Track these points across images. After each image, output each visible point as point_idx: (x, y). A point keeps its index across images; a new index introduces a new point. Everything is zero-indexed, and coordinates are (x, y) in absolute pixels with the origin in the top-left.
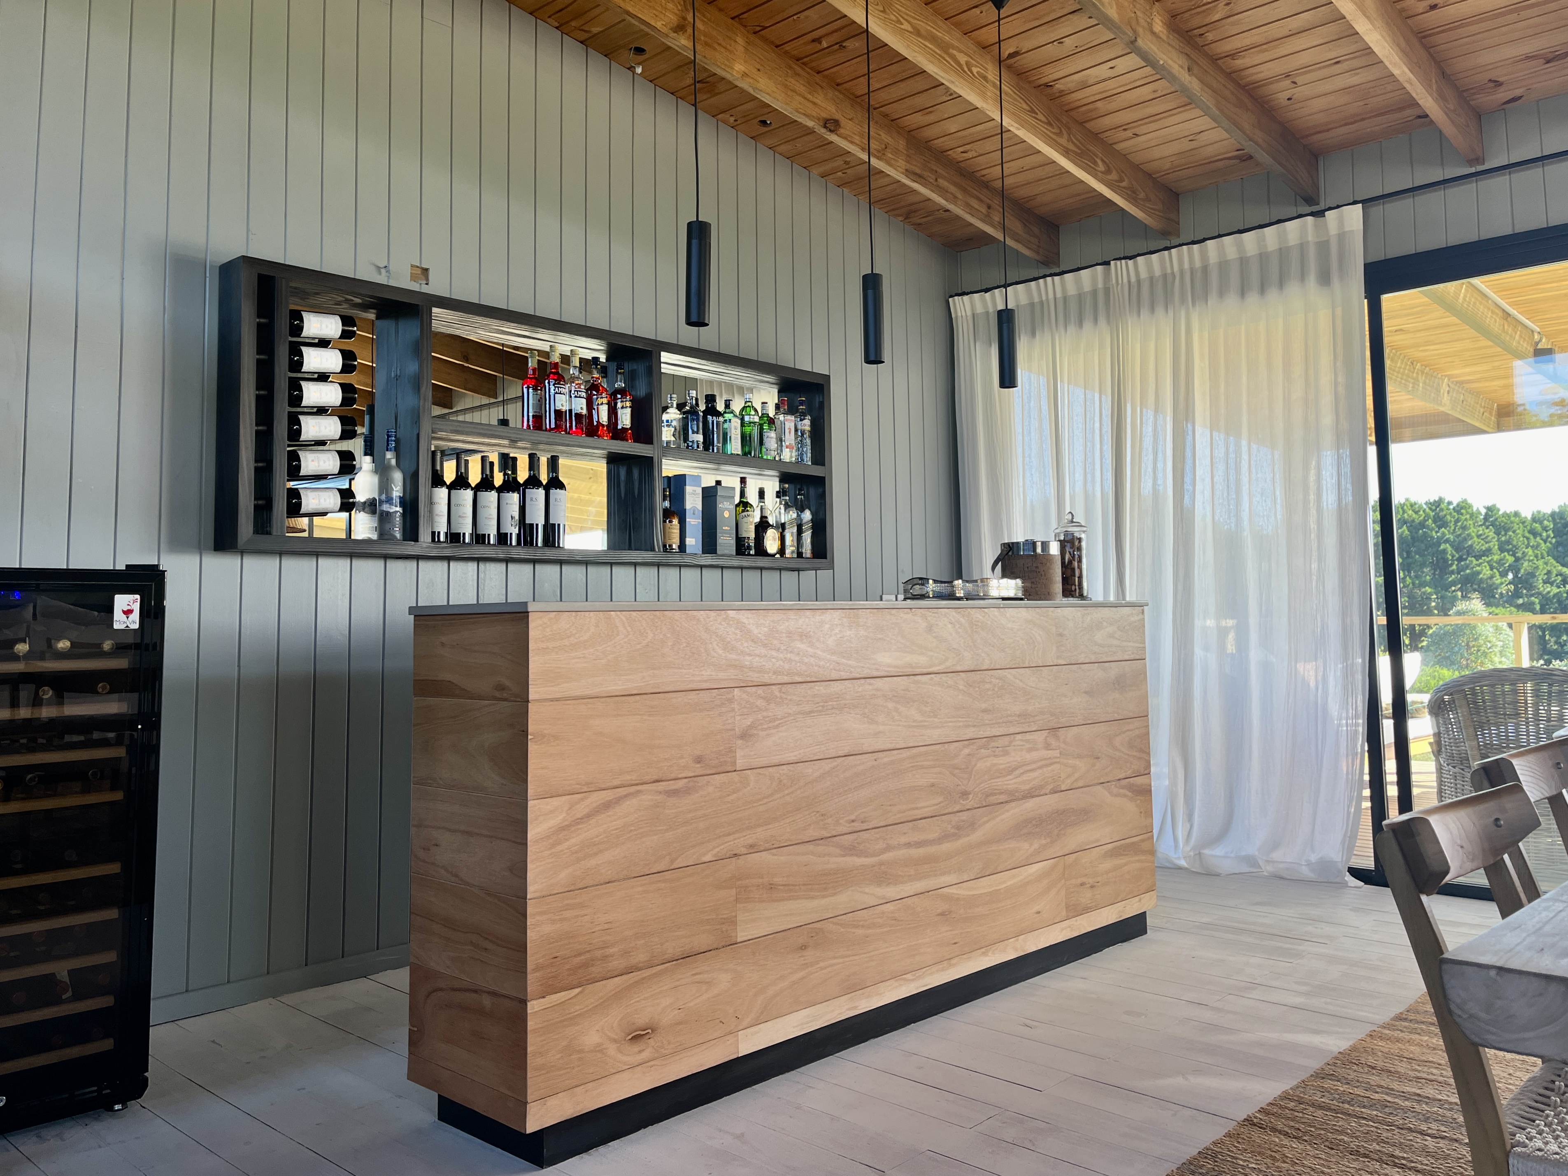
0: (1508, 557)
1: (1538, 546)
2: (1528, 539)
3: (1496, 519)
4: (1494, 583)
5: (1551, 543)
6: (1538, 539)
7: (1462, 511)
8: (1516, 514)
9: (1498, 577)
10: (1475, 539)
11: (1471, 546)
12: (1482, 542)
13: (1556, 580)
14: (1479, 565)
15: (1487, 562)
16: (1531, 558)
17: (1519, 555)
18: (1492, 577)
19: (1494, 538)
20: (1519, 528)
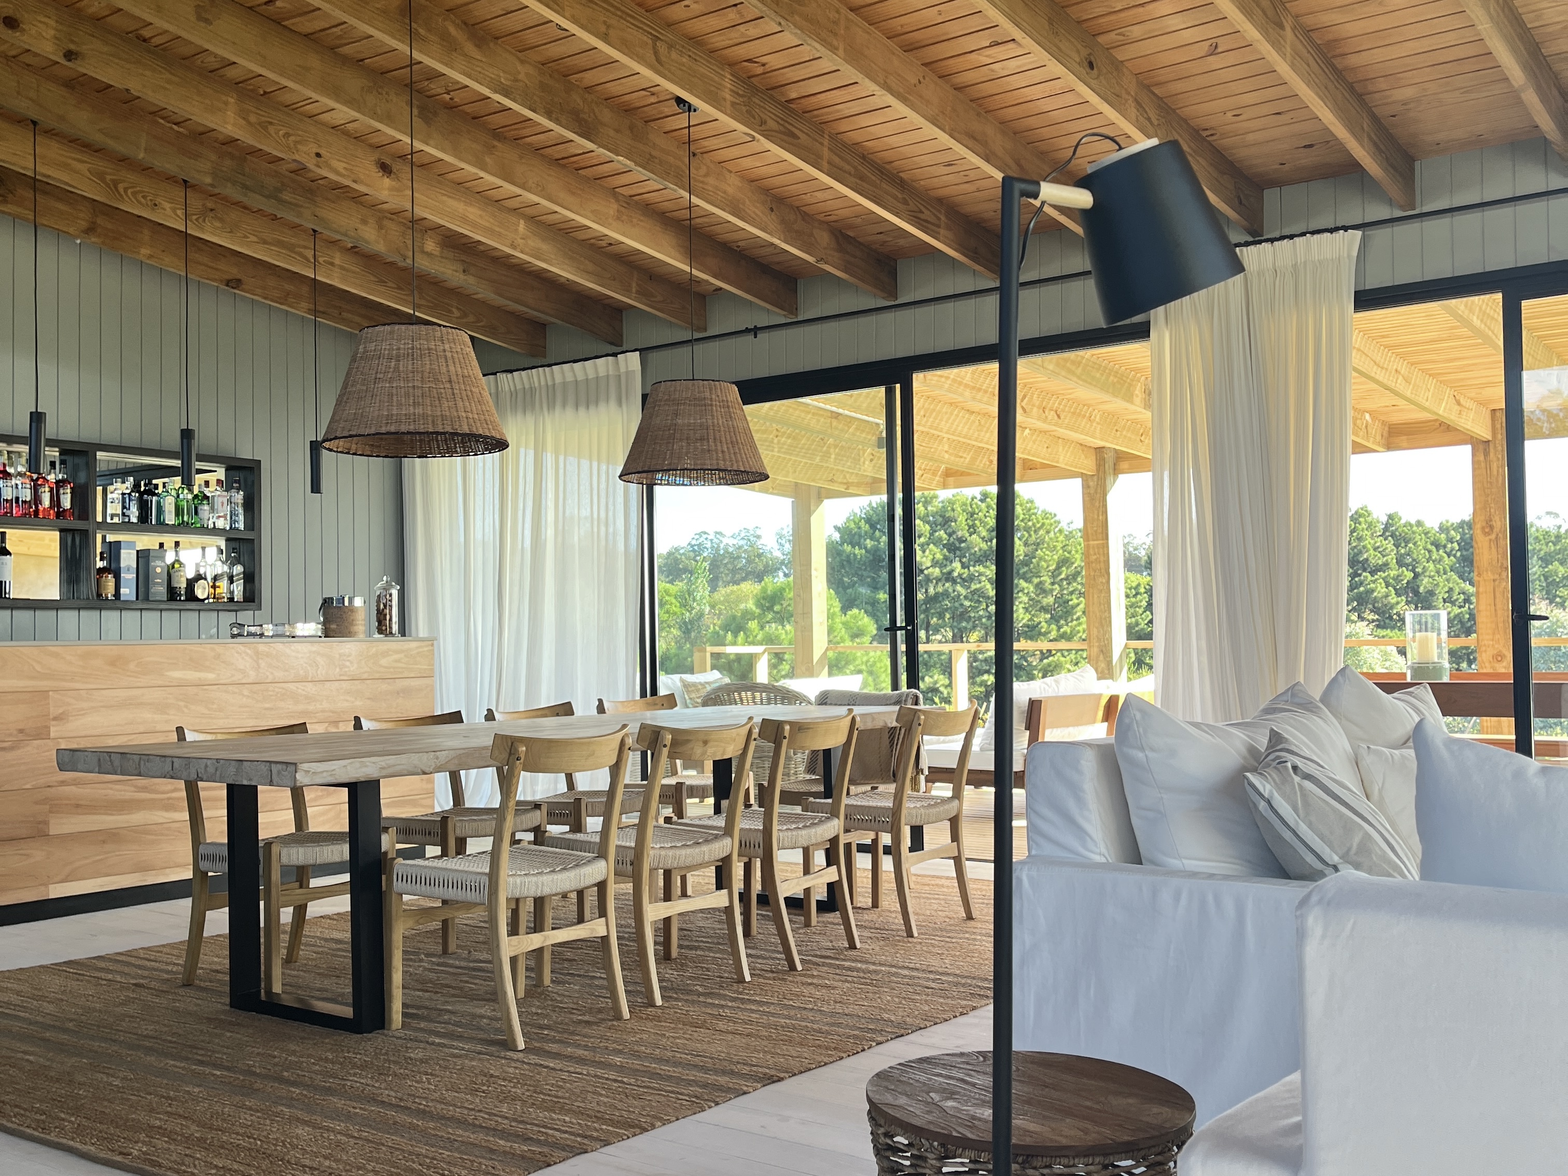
0: (1406, 572)
1: (1440, 560)
2: (1430, 551)
3: (1397, 529)
4: (1389, 603)
5: (1455, 556)
6: (1441, 552)
7: (1361, 519)
8: (1419, 524)
9: (1394, 595)
10: (1372, 552)
11: (1367, 560)
12: (1379, 555)
13: (1457, 600)
14: (1374, 582)
15: (1383, 579)
16: (1432, 574)
17: (1419, 570)
18: (1387, 596)
19: (1392, 550)
20: (1421, 539)
